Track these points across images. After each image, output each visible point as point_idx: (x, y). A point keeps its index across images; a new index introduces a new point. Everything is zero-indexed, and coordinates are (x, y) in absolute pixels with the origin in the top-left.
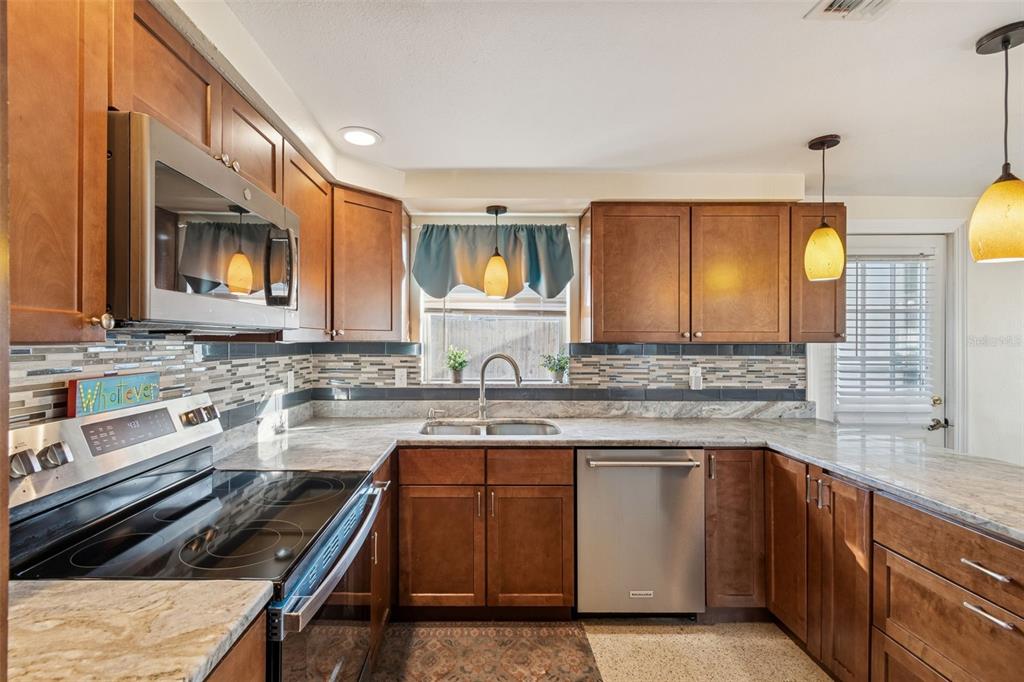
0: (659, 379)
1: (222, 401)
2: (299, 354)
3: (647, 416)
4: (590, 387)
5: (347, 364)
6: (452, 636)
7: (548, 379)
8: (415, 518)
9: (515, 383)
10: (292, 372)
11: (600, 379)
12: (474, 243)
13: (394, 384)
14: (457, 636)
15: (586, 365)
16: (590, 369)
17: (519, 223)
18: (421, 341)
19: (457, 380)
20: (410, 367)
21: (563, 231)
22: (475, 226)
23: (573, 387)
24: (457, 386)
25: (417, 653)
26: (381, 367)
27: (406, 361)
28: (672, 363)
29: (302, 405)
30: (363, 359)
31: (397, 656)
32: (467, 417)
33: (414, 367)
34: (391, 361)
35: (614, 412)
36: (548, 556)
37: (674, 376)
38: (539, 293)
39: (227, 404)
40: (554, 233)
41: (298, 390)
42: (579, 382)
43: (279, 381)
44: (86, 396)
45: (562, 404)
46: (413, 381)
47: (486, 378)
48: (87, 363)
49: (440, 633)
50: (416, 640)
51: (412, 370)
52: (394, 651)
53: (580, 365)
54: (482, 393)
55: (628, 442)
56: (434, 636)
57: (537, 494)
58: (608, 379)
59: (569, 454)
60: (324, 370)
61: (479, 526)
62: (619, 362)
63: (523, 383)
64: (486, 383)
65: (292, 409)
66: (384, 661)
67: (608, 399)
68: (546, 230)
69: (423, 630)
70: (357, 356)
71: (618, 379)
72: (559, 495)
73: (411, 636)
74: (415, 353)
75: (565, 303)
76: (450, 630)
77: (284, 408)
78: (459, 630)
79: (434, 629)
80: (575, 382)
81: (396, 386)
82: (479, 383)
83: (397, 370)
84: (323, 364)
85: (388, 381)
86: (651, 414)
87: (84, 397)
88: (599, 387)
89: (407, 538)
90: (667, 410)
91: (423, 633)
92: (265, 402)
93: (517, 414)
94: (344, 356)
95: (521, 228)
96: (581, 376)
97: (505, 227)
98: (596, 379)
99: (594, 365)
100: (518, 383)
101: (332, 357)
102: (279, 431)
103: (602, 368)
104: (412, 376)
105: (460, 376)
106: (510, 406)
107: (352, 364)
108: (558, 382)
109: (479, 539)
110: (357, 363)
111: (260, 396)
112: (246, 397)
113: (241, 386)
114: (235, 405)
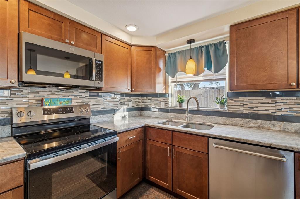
0: (283, 110)
1: (100, 107)
2: (133, 97)
3: (274, 129)
4: (239, 112)
5: (149, 100)
6: (159, 196)
7: (217, 107)
8: (151, 151)
9: (197, 108)
10: (131, 102)
11: (244, 108)
12: (185, 57)
13: (161, 107)
14: (160, 197)
15: (236, 102)
16: (239, 104)
17: (203, 45)
18: (169, 93)
19: (180, 106)
20: (166, 102)
21: (222, 44)
22: (185, 50)
23: (229, 111)
24: (180, 108)
25: (145, 197)
26: (158, 101)
27: (164, 100)
28: (293, 102)
29: (135, 112)
30: (153, 99)
31: (139, 194)
32: (183, 120)
33: (167, 102)
34: (160, 99)
35: (252, 125)
36: (196, 181)
37: (294, 109)
38: (212, 72)
39: (102, 108)
40: (218, 45)
41: (133, 107)
42: (232, 109)
43: (125, 104)
44: (46, 102)
45: (223, 118)
46: (166, 106)
47: (189, 106)
48: (52, 95)
49: (156, 194)
50: (148, 192)
51: (166, 103)
52: (139, 192)
53: (233, 102)
54: (187, 112)
55: (237, 139)
56: (154, 193)
57: (191, 153)
58: (249, 109)
59: (205, 139)
60: (143, 102)
61: (169, 160)
62: (255, 101)
63: (200, 108)
64: (189, 108)
65: (129, 112)
66: (134, 194)
67: (249, 119)
68: (215, 45)
69: (152, 190)
70: (151, 98)
71: (255, 109)
72: (201, 156)
73: (147, 190)
74: (167, 97)
75: (226, 75)
76: (160, 194)
77: (127, 112)
78: (163, 195)
79: (156, 191)
80: (230, 109)
81: (162, 108)
82: (186, 108)
83: (162, 102)
84: (143, 100)
85: (159, 106)
86: (277, 128)
87: (45, 102)
88: (243, 112)
89: (149, 157)
90: (289, 127)
91: (151, 191)
92: (118, 110)
93: (203, 121)
94: (148, 98)
95: (203, 47)
96: (233, 107)
97: (197, 48)
98: (241, 109)
99: (241, 102)
100: (198, 108)
101: (145, 98)
102: (124, 118)
103: (245, 103)
104: (166, 104)
105: (181, 105)
106: (199, 117)
107: (150, 100)
108: (223, 109)
109: (169, 164)
110: (151, 100)
111: (116, 107)
112: (110, 107)
113: (108, 104)
114: (105, 109)
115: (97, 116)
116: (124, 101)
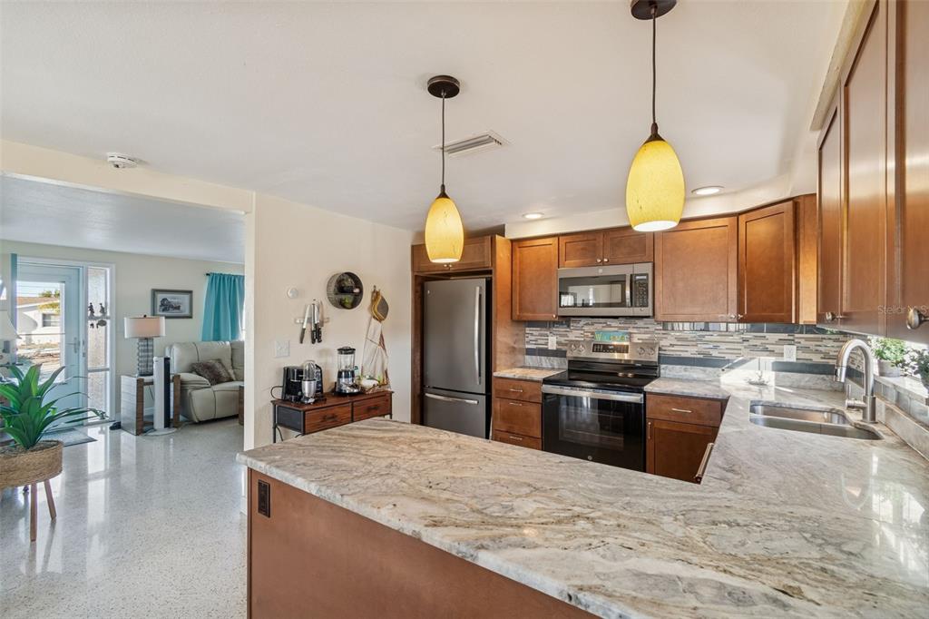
1: (687, 350)
39: (691, 354)
41: (803, 362)
43: (767, 351)
65: (782, 373)
77: (772, 371)
92: (743, 362)
111: (735, 356)
112: (715, 353)
113: (707, 346)
114: (702, 356)
115: (678, 367)
116: (764, 341)
